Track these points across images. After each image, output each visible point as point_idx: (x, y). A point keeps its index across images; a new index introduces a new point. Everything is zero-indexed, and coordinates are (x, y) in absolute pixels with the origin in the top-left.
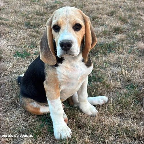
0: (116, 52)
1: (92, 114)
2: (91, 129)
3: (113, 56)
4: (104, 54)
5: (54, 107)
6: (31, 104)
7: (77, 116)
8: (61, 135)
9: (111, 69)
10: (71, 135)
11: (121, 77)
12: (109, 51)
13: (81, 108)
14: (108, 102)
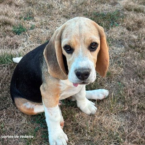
0: (120, 25)
1: (90, 112)
2: (89, 135)
3: (116, 31)
4: (106, 27)
5: (52, 114)
6: (24, 105)
7: (75, 116)
8: (56, 143)
9: (113, 49)
10: (67, 142)
11: (124, 60)
12: (112, 24)
13: (79, 105)
14: (108, 97)
